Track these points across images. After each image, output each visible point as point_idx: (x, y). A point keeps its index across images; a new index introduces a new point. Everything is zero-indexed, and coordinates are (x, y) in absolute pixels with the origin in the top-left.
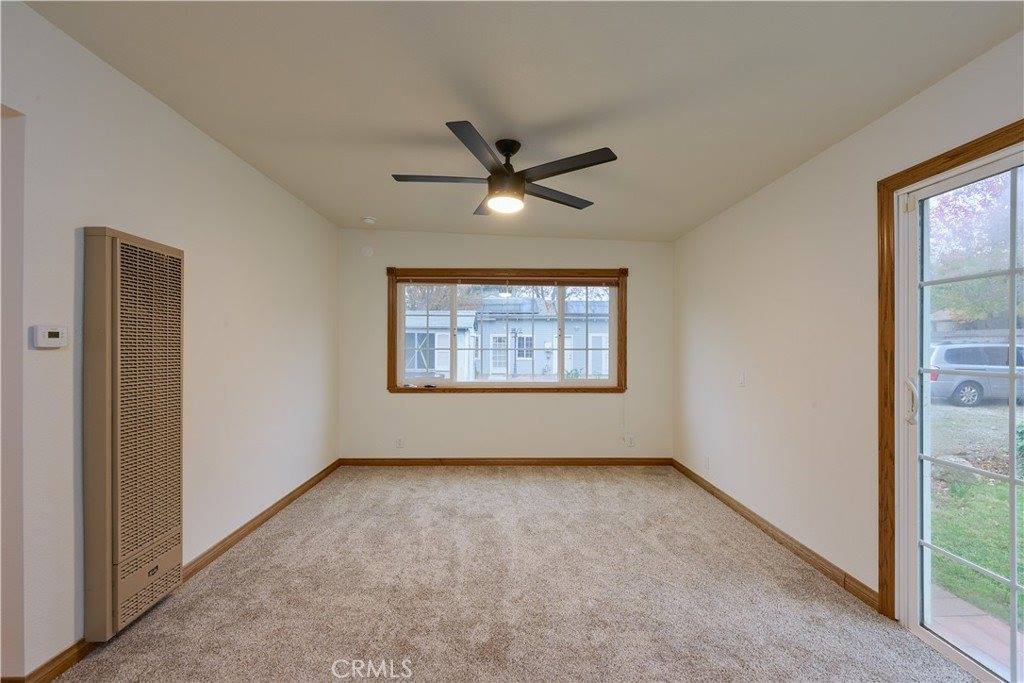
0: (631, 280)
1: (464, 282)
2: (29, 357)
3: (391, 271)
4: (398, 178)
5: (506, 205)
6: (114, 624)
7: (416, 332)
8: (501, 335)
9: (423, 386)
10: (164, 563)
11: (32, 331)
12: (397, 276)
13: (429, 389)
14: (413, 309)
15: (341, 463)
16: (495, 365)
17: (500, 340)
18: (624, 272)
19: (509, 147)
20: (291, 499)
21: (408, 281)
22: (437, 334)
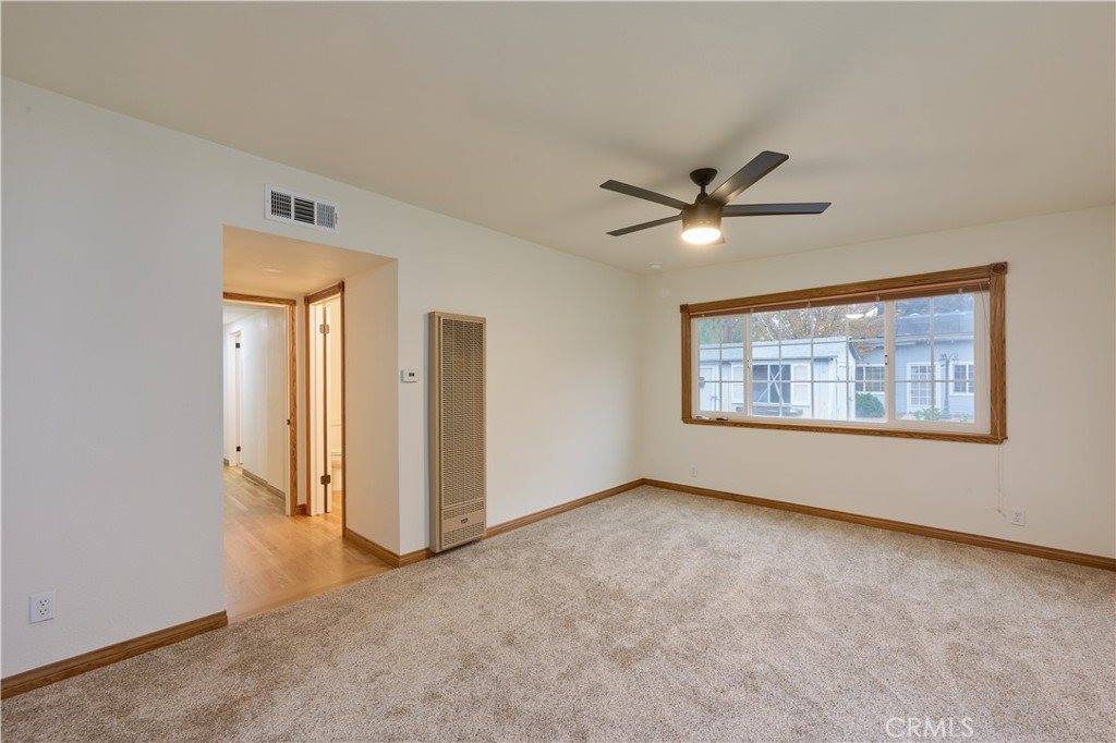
0: (1010, 279)
1: (757, 310)
2: (402, 387)
3: (685, 309)
4: (615, 233)
5: (702, 236)
6: (441, 546)
7: (769, 364)
8: (924, 364)
9: (714, 418)
10: (473, 518)
11: (402, 372)
12: (689, 312)
13: (721, 422)
14: (708, 342)
15: (643, 482)
16: (914, 401)
17: (923, 370)
18: (1000, 269)
19: (703, 176)
20: (587, 501)
21: (700, 316)
22: (793, 366)
